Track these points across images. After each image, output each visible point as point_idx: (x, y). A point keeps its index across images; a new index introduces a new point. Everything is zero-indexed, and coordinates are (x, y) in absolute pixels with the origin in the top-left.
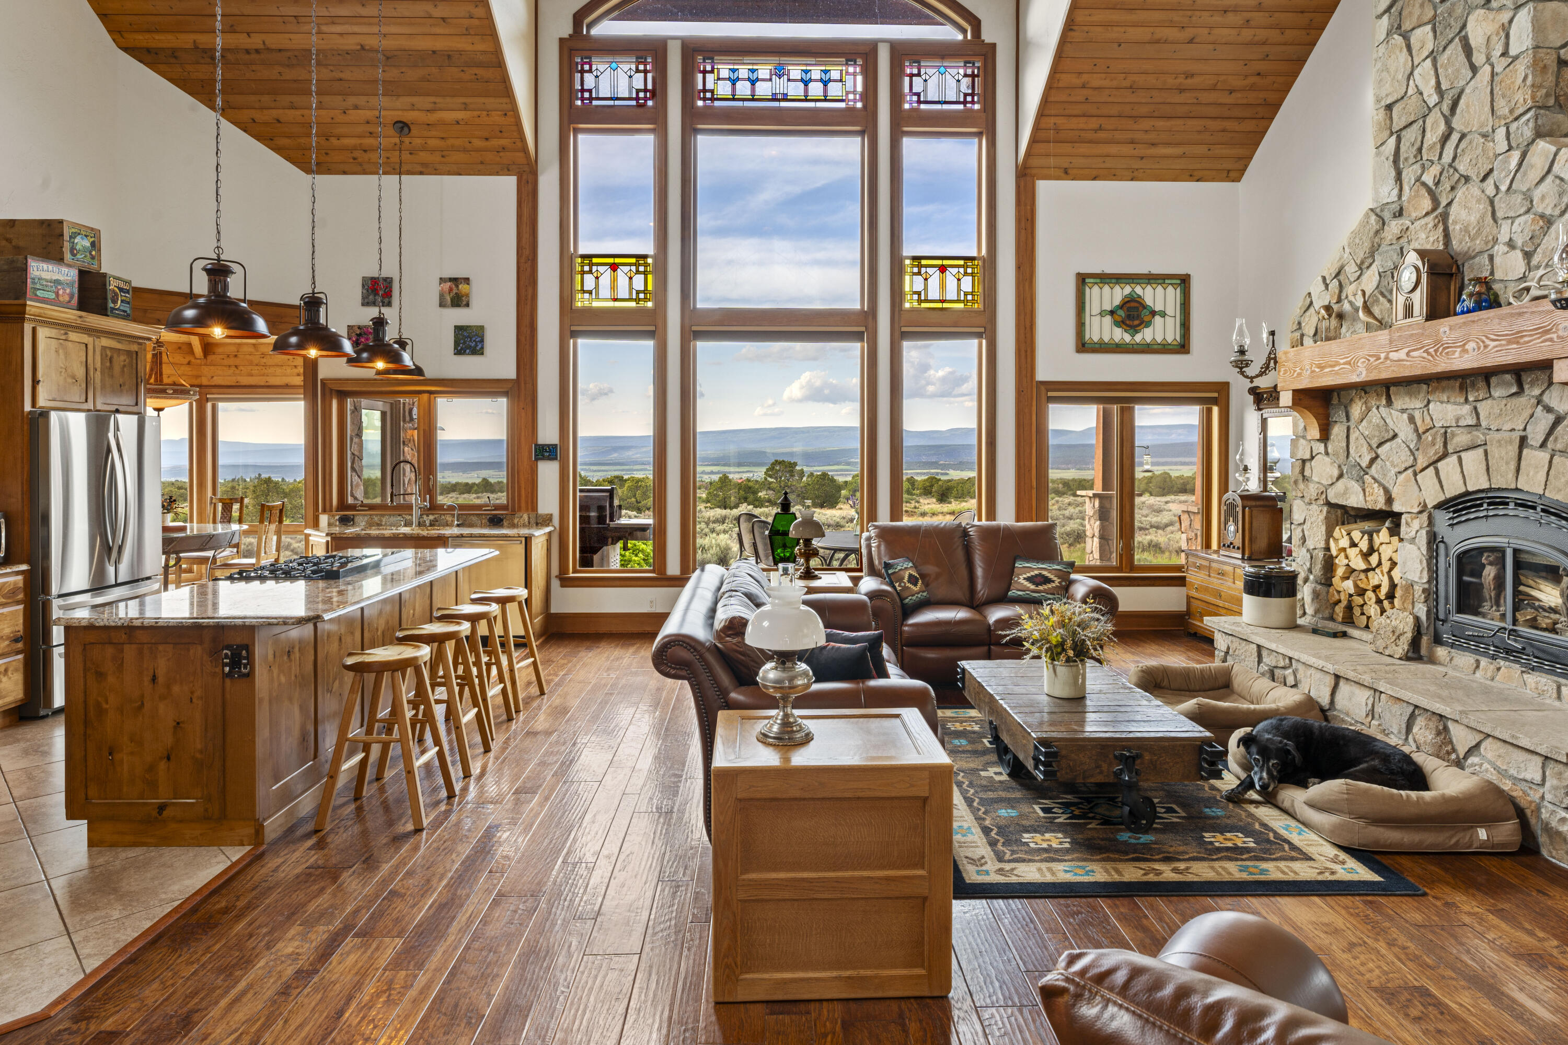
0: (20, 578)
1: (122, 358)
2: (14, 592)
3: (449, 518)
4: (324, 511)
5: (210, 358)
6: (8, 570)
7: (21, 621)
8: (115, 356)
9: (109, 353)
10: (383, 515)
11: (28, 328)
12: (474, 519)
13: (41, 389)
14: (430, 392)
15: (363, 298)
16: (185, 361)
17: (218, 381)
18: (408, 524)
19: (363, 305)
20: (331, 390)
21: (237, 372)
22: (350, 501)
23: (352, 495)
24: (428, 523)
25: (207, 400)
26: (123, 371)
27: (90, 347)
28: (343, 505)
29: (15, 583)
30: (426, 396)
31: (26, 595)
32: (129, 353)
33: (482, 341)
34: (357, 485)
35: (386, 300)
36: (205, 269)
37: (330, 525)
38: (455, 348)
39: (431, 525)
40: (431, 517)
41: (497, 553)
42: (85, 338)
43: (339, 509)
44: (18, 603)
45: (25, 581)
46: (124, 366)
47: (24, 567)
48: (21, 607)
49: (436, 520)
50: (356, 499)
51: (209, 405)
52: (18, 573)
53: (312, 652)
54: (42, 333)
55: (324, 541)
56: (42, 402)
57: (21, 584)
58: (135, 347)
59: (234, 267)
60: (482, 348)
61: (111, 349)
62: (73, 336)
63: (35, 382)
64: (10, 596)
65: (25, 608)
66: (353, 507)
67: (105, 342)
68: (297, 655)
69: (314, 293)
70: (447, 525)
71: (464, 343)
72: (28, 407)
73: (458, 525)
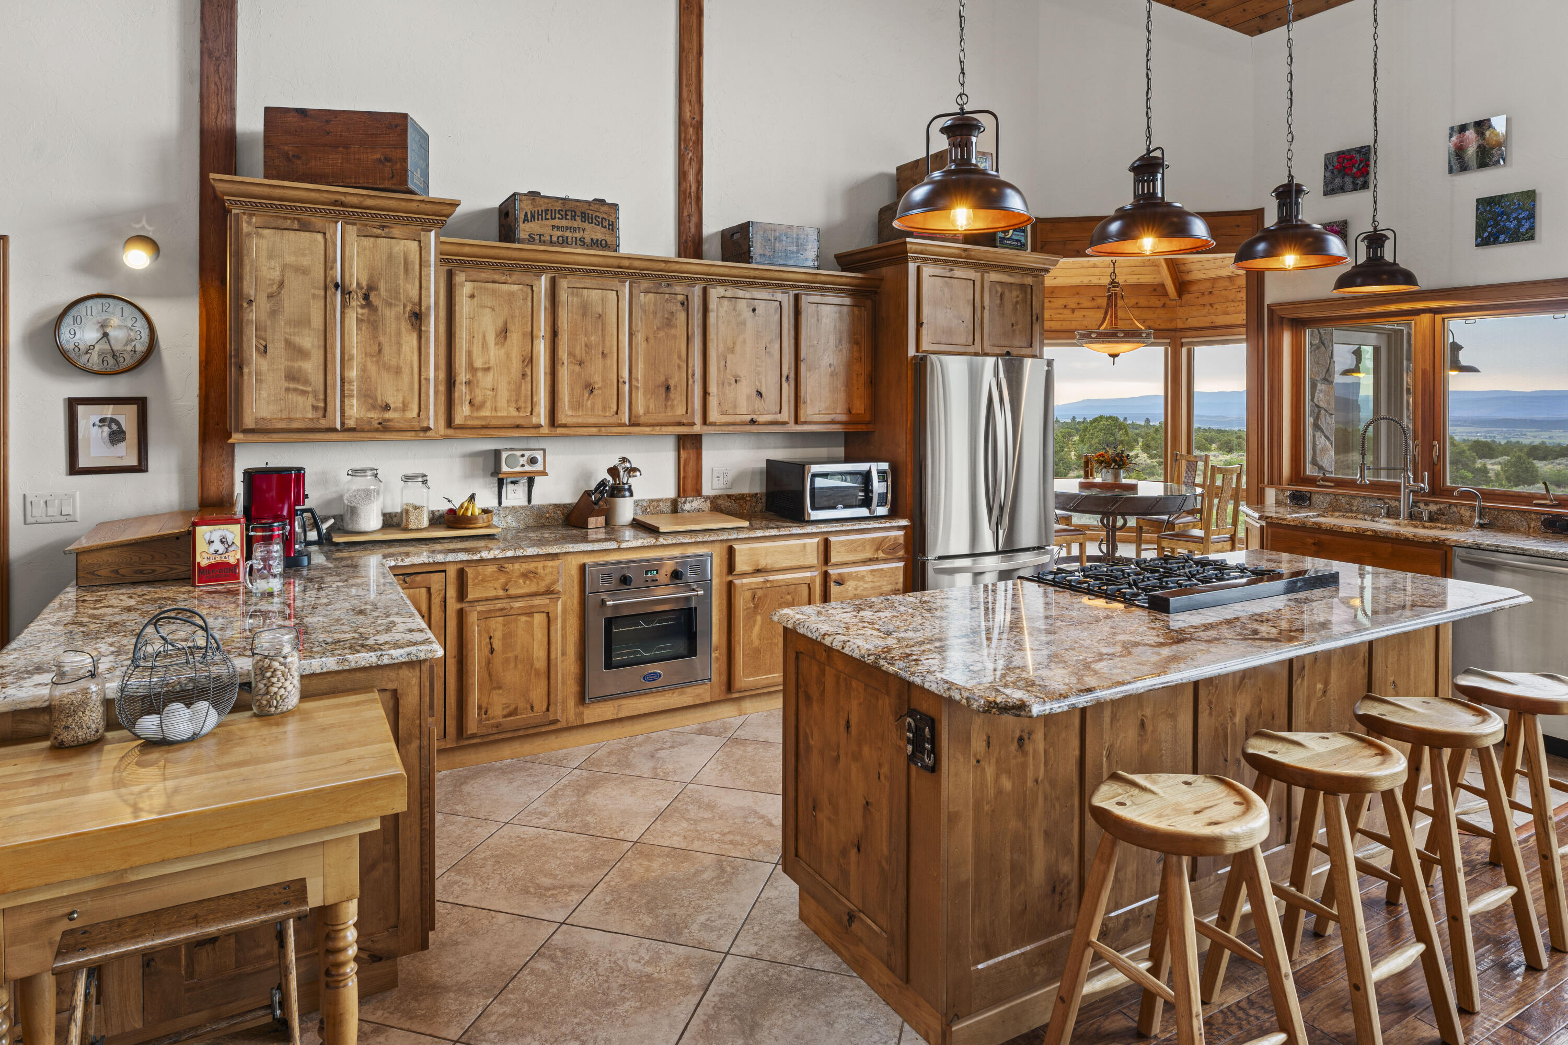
0: (902, 533)
1: (1015, 293)
2: (893, 548)
3: (1466, 513)
4: (1271, 483)
5: (1186, 297)
6: (888, 525)
7: (901, 580)
8: (1007, 292)
9: (999, 290)
10: (1354, 497)
11: (912, 267)
12: (1514, 518)
13: (924, 331)
14: (1435, 311)
15: (1326, 184)
16: (1160, 304)
17: (1193, 322)
18: (1392, 514)
19: (1325, 194)
20: (1282, 319)
21: (1212, 311)
22: (1310, 471)
23: (1314, 462)
24: (1425, 515)
25: (1182, 345)
26: (1015, 309)
27: (978, 284)
28: (1298, 476)
29: (896, 538)
30: (1426, 318)
31: (907, 552)
32: (1022, 287)
33: (1532, 216)
34: (1324, 450)
35: (1360, 181)
36: (944, 130)
37: (1278, 503)
38: (1478, 235)
39: (1431, 519)
40: (1433, 508)
41: (1528, 599)
42: (973, 274)
43: (1292, 482)
44: (900, 559)
45: (906, 535)
46: (1017, 303)
47: (904, 522)
48: (902, 564)
49: (1441, 513)
50: (1321, 468)
51: (1184, 351)
52: (900, 528)
53: (1076, 743)
54: (927, 271)
55: (1258, 525)
56: (925, 346)
57: (901, 541)
58: (1029, 280)
59: (983, 119)
60: (1532, 228)
61: (1002, 283)
62: (959, 272)
63: (919, 324)
64: (890, 551)
65: (905, 567)
66: (1312, 481)
67: (994, 276)
68: (1041, 746)
69: (1149, 152)
70: (1462, 523)
71: (1496, 224)
72: (912, 352)
73: (1482, 526)
